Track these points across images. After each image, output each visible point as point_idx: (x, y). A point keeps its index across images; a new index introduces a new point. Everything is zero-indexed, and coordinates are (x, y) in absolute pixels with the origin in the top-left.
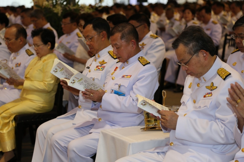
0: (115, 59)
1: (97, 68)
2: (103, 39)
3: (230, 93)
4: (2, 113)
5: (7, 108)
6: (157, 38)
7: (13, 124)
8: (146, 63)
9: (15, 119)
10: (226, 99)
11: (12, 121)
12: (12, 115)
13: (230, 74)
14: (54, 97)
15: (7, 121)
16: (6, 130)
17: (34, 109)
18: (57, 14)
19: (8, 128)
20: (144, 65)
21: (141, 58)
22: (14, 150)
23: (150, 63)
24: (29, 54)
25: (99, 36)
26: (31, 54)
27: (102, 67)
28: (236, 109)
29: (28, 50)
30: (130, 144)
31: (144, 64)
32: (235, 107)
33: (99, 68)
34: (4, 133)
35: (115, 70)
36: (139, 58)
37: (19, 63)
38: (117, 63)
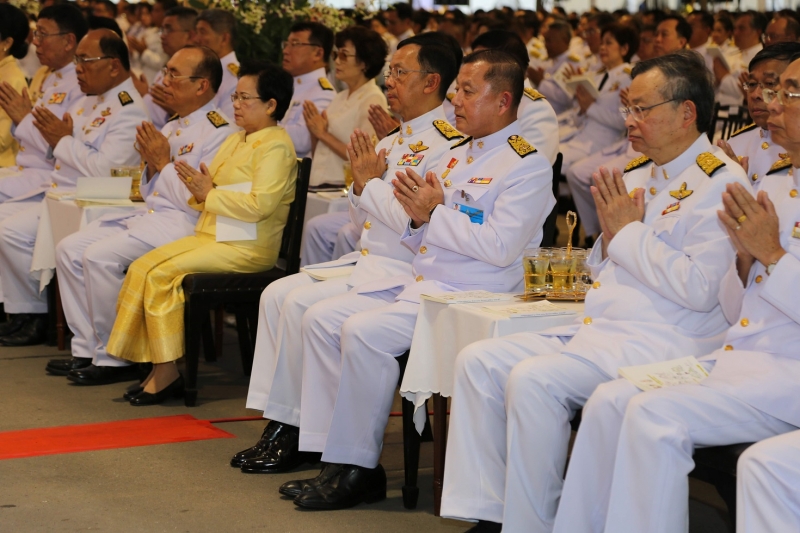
0: (449, 139)
1: (405, 160)
2: (427, 90)
3: (725, 202)
4: (154, 267)
5: (167, 257)
6: (539, 99)
7: (179, 297)
8: (528, 151)
9: (185, 284)
10: (716, 216)
11: (178, 288)
12: (178, 273)
13: (724, 165)
14: (279, 237)
15: (168, 287)
16: (164, 309)
17: (232, 263)
18: (250, 28)
19: (169, 306)
20: (523, 157)
21: (514, 137)
22: (178, 361)
23: (536, 151)
24: (216, 122)
25: (423, 77)
26: (221, 123)
27: (416, 158)
28: (736, 235)
29: (214, 112)
30: (495, 322)
31: (523, 153)
32: (734, 230)
33: (409, 161)
34: (157, 317)
35: (449, 167)
36: (510, 138)
37: (190, 145)
38: (452, 148)
